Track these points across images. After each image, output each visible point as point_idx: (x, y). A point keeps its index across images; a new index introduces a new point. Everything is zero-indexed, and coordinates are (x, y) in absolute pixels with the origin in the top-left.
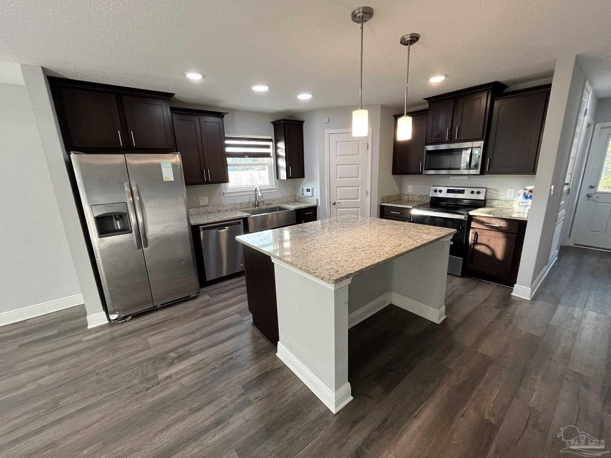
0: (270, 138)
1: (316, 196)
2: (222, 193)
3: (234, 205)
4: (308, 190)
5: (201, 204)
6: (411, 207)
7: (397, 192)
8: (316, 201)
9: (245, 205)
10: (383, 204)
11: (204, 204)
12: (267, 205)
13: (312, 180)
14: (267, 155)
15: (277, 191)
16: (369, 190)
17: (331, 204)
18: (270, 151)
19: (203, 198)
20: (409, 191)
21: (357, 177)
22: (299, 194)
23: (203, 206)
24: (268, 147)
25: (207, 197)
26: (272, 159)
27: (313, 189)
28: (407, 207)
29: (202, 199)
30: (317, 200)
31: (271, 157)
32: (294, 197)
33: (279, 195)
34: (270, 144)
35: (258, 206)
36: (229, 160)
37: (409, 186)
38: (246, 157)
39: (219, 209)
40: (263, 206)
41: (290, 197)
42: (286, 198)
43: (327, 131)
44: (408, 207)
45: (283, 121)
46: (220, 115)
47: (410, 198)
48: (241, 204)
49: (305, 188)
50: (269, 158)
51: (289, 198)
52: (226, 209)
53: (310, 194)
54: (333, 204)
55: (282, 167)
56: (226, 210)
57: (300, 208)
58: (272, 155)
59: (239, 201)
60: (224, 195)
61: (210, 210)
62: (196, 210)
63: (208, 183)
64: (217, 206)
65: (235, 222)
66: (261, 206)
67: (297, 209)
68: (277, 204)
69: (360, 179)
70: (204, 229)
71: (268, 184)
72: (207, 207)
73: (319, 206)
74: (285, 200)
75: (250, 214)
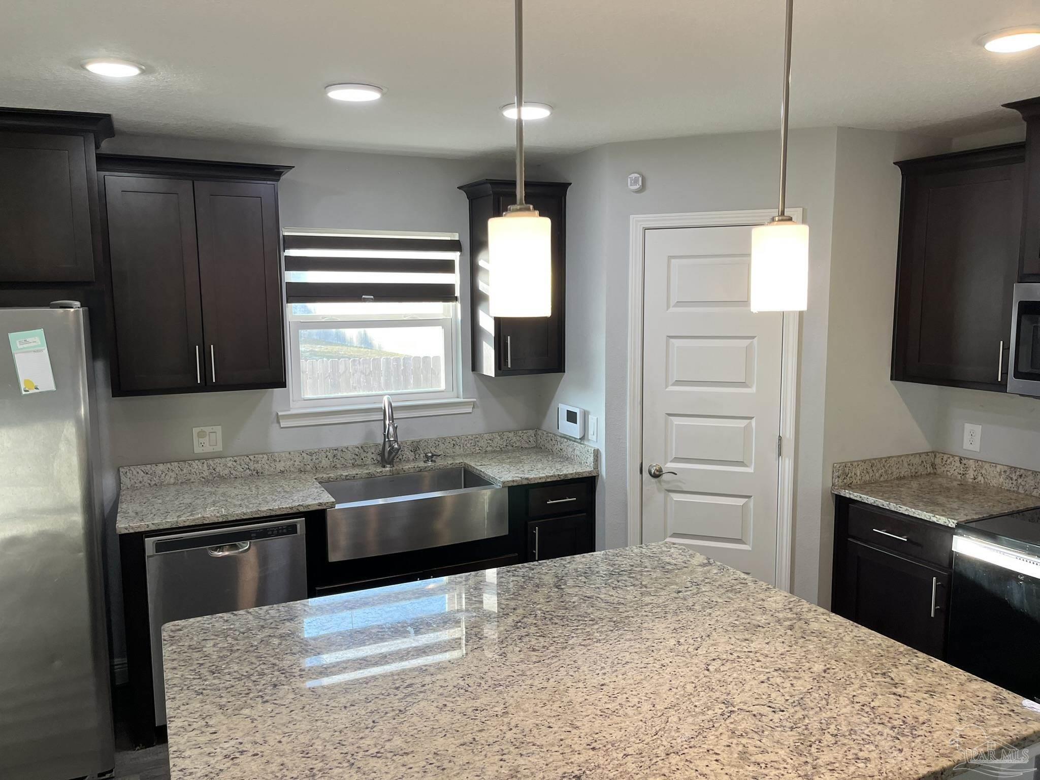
0: (456, 237)
1: (595, 437)
2: (274, 414)
3: (311, 454)
4: (572, 417)
5: (198, 450)
6: (952, 523)
7: (920, 443)
8: (591, 459)
9: (349, 456)
10: (847, 493)
11: (208, 449)
12: (427, 459)
13: (585, 383)
14: (443, 293)
15: (470, 410)
16: (789, 433)
17: (646, 474)
18: (452, 279)
19: (207, 429)
20: (967, 445)
21: (743, 384)
22: (547, 425)
23: (204, 458)
24: (446, 267)
25: (218, 429)
26: (458, 305)
27: (585, 414)
28: (934, 519)
29: (201, 435)
30: (597, 454)
31: (456, 299)
32: (531, 432)
33: (475, 425)
34: (454, 256)
35: (391, 463)
36: (294, 312)
37: (968, 427)
38: (365, 300)
39: (258, 467)
40: (415, 460)
41: (515, 432)
42: (501, 434)
43: (637, 222)
44: (942, 520)
45: (489, 185)
46: (272, 172)
47: (971, 474)
48: (336, 453)
49: (563, 409)
50: (451, 304)
51: (511, 435)
52: (280, 466)
53: (574, 430)
54: (650, 473)
56: (282, 472)
57: (525, 482)
58: (457, 294)
59: (331, 440)
60: (278, 422)
61: (227, 472)
62: (177, 470)
63: (207, 386)
64: (252, 457)
65: (277, 527)
66: (408, 461)
67: (515, 484)
68: (466, 456)
69: (753, 390)
70: (160, 547)
71: (443, 387)
72: (217, 460)
73: (602, 476)
74: (498, 442)
75: (333, 500)
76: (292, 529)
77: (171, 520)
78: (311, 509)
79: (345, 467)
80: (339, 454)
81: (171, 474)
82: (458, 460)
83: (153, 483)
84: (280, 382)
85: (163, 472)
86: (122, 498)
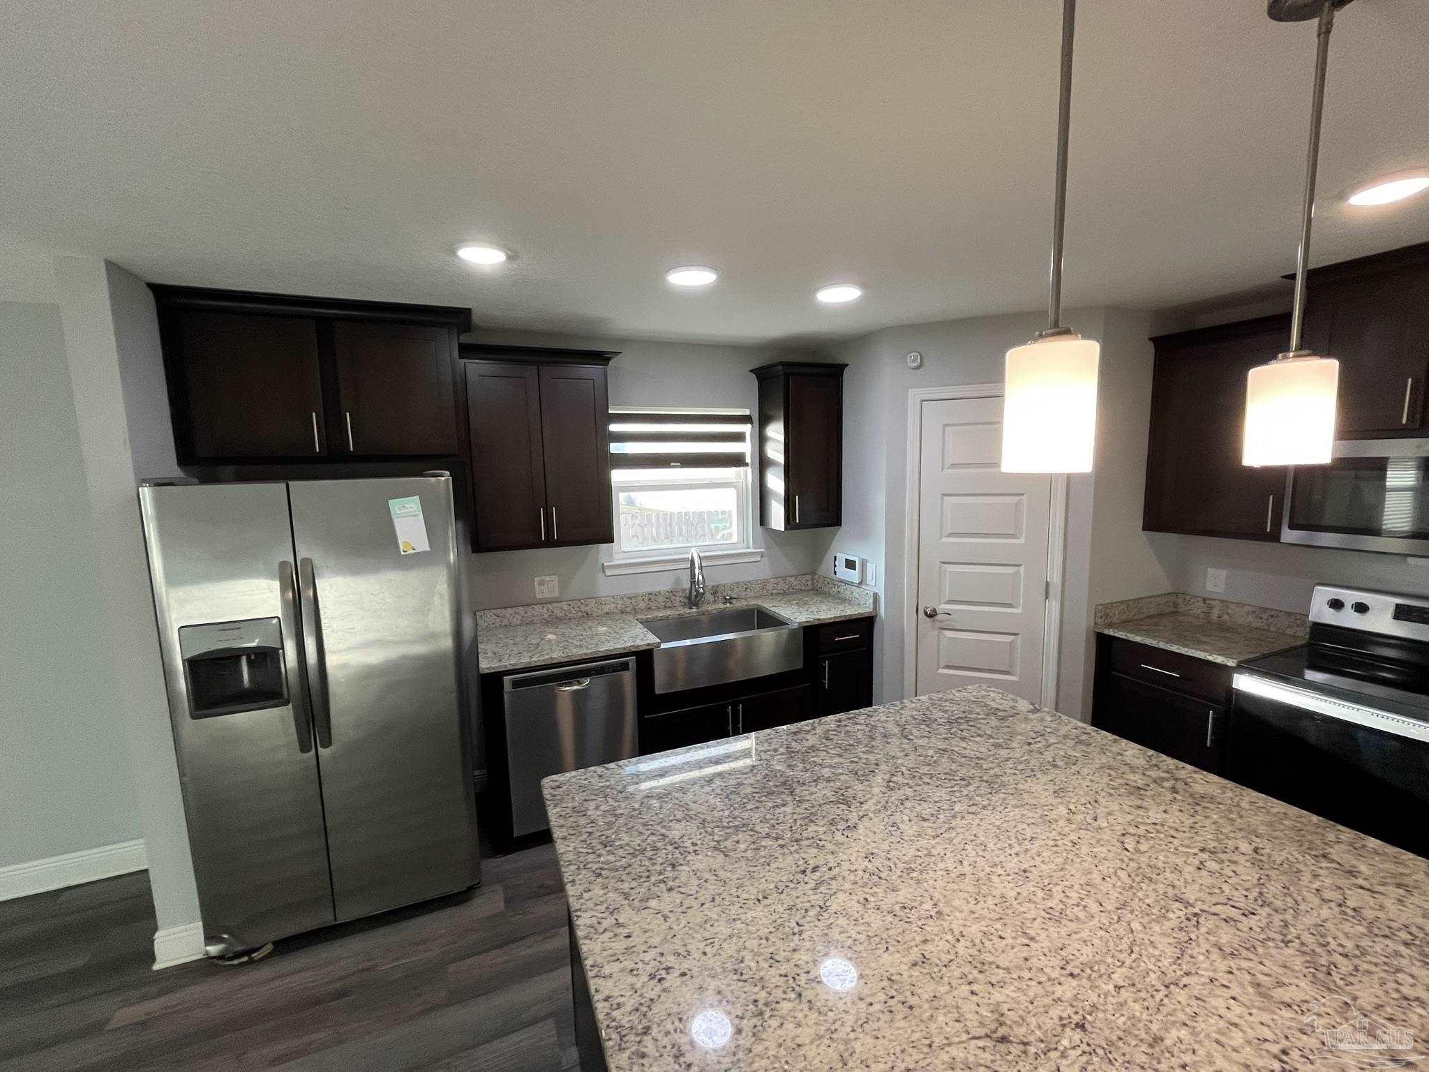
0: (747, 412)
2: (600, 566)
6: (1231, 663)
7: (1165, 586)
9: (661, 599)
10: (1111, 632)
13: (864, 535)
15: (758, 559)
16: (1056, 579)
19: (548, 578)
20: (1210, 587)
21: (1013, 536)
23: (542, 603)
24: (739, 437)
27: (864, 563)
28: (1210, 658)
29: (541, 583)
30: (876, 596)
31: (747, 465)
32: (809, 577)
33: (762, 571)
34: (746, 428)
35: (697, 605)
36: (618, 476)
37: (1211, 571)
38: (673, 467)
39: (587, 609)
40: (715, 601)
41: (796, 576)
43: (914, 395)
44: (1219, 659)
45: (781, 367)
46: (601, 358)
47: (1215, 613)
51: (792, 579)
52: (606, 609)
53: (854, 576)
54: (926, 613)
55: (776, 495)
56: (607, 613)
57: (817, 623)
58: (748, 460)
59: (646, 586)
61: (563, 614)
62: (522, 613)
63: (550, 543)
64: (582, 601)
65: (611, 665)
66: (709, 603)
67: (809, 624)
68: (757, 597)
69: (1022, 541)
70: (516, 684)
71: (735, 539)
72: (554, 605)
73: (881, 616)
74: (782, 586)
75: (658, 640)
76: (625, 667)
77: (525, 660)
78: (641, 649)
79: (658, 608)
80: (653, 597)
81: (517, 616)
82: (752, 602)
83: (503, 624)
84: (609, 539)
85: (511, 615)
86: (480, 639)
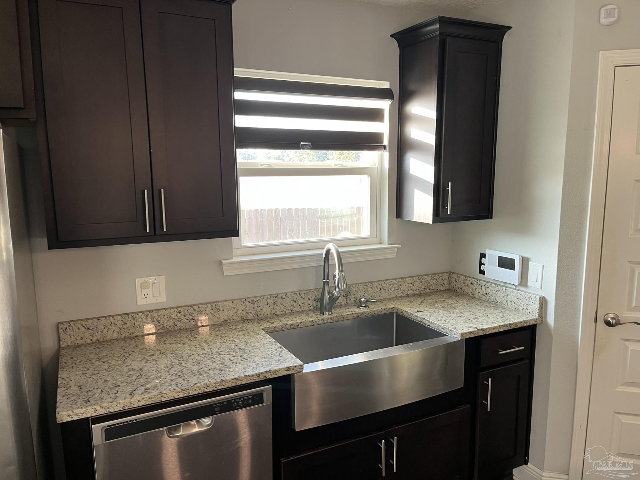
0: (386, 85)
1: (538, 285)
3: (253, 302)
4: (506, 263)
5: (141, 302)
8: (537, 306)
9: (288, 302)
11: (152, 301)
14: (371, 142)
15: (395, 256)
17: (601, 323)
18: (382, 127)
19: (151, 280)
22: (468, 268)
24: (376, 115)
25: (162, 279)
26: (385, 154)
29: (145, 286)
30: (543, 302)
34: (384, 105)
35: (330, 310)
38: (303, 147)
40: (349, 305)
42: (420, 277)
43: (607, 59)
48: (276, 300)
49: (493, 254)
50: (375, 152)
54: (605, 322)
55: (421, 183)
58: (386, 142)
60: (222, 271)
63: (155, 237)
64: (196, 308)
65: (242, 398)
67: (472, 336)
68: (396, 298)
70: (110, 434)
72: (161, 312)
74: (419, 286)
75: (299, 362)
76: (258, 399)
78: (279, 375)
79: (284, 315)
80: (279, 301)
81: (113, 328)
82: (391, 305)
86: (62, 360)
